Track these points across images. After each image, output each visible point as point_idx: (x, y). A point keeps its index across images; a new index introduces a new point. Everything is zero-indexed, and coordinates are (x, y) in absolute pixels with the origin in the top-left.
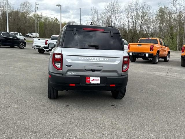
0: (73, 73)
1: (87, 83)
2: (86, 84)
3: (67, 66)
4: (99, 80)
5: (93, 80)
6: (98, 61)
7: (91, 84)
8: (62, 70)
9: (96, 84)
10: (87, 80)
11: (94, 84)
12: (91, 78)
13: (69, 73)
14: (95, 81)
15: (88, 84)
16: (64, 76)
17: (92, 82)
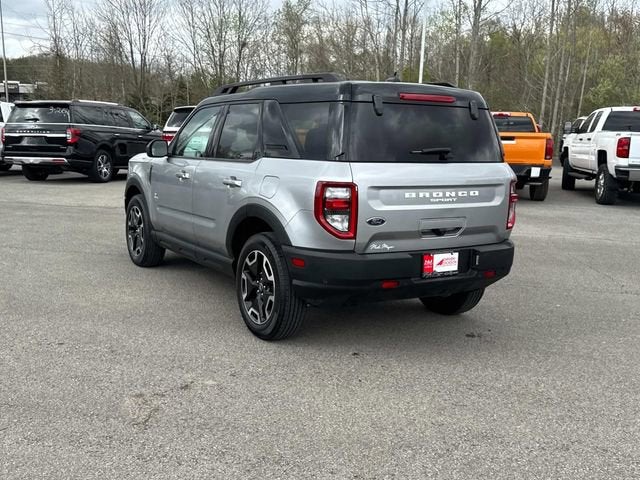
0: (385, 246)
1: (426, 274)
2: (424, 278)
3: (370, 222)
4: (457, 260)
5: (440, 263)
6: (453, 202)
7: (436, 275)
8: (354, 238)
9: (449, 276)
10: (427, 262)
11: (444, 275)
12: (438, 258)
13: (374, 247)
14: (446, 263)
15: (429, 278)
16: (359, 258)
17: (438, 269)
